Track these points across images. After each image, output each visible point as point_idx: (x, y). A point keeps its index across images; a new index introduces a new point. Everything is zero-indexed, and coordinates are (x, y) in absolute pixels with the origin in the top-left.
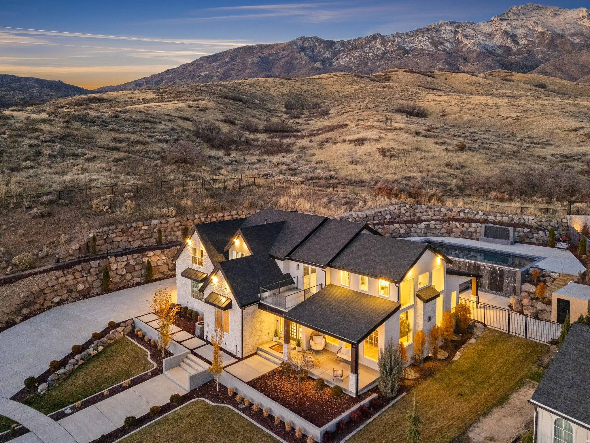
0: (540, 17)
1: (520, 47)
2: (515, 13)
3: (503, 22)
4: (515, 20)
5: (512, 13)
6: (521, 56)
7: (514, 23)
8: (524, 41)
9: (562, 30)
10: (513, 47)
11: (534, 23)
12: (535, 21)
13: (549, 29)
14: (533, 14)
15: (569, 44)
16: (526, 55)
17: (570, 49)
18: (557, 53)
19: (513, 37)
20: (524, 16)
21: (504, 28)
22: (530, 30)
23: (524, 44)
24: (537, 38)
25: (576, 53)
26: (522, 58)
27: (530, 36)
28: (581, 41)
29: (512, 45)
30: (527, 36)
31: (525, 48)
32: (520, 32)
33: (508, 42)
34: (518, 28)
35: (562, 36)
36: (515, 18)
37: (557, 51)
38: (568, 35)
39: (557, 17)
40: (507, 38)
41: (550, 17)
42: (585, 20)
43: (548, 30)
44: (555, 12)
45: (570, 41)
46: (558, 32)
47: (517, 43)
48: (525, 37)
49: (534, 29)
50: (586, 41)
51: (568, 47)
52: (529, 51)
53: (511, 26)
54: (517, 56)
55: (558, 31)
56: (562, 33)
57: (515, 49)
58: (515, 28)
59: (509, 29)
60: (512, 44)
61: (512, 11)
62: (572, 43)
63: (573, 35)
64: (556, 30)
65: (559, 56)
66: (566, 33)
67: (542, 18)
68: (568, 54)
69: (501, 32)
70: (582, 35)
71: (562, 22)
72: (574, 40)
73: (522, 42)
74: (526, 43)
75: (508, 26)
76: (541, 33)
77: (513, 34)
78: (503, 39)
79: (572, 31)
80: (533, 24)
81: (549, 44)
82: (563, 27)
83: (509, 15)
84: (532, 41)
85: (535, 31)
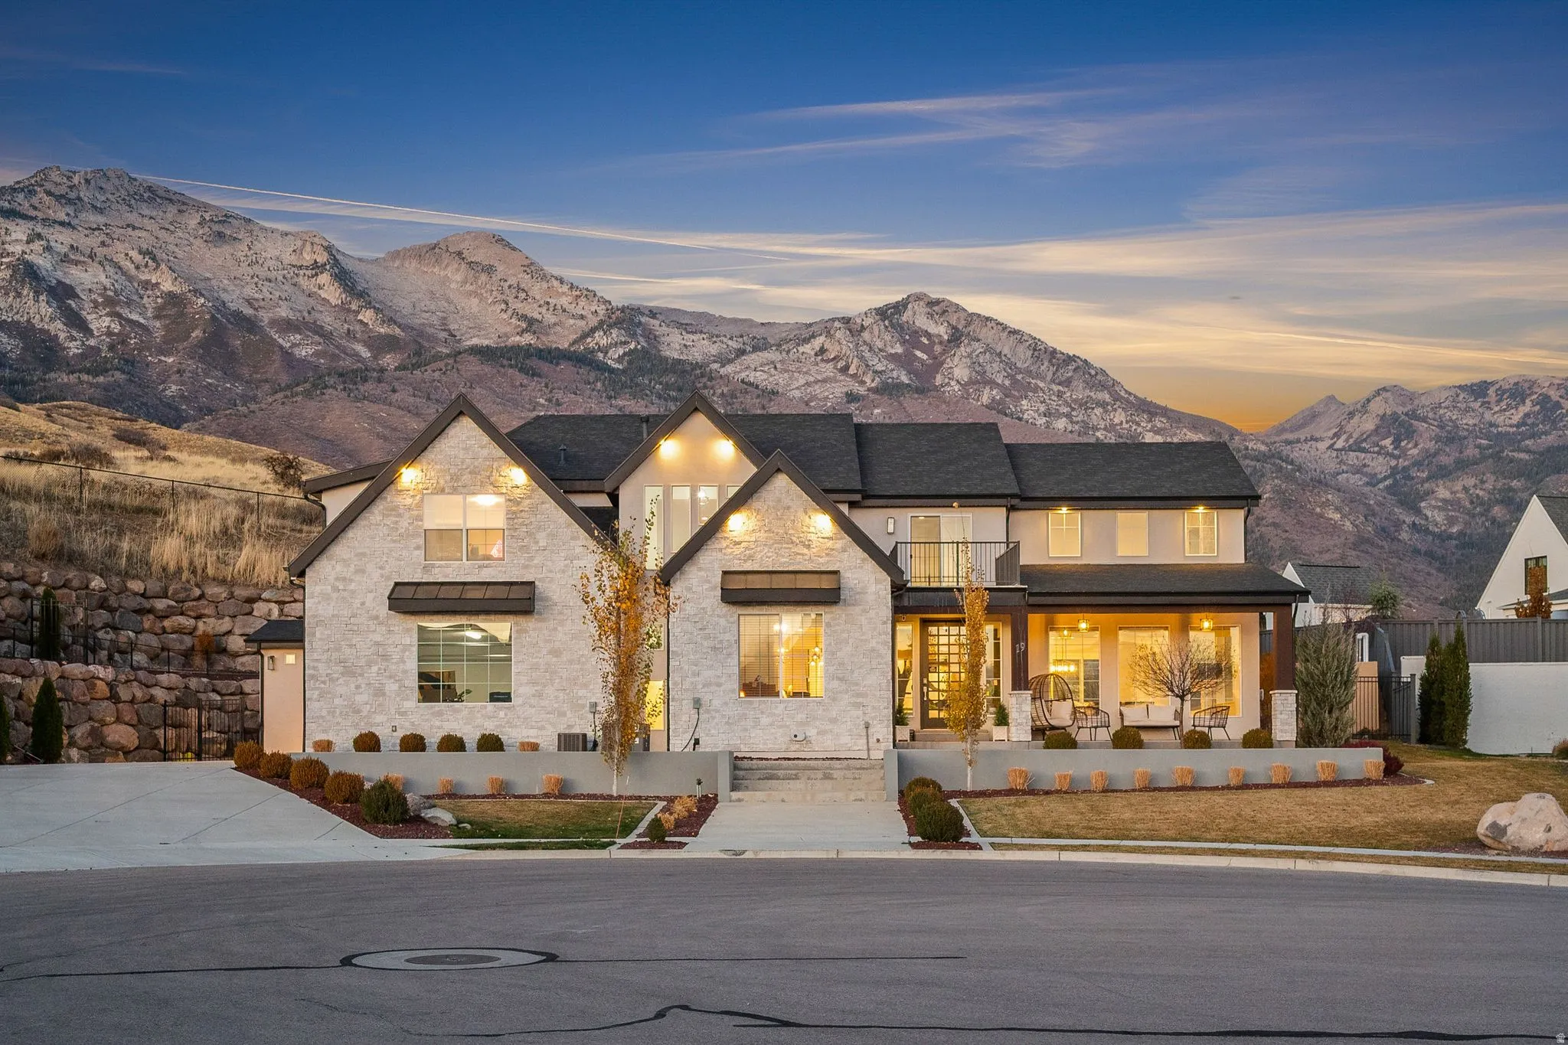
0: (162, 234)
1: (92, 342)
2: (59, 198)
3: (11, 226)
4: (62, 224)
5: (49, 193)
6: (101, 379)
7: (61, 239)
8: (106, 321)
9: (249, 302)
10: (62, 336)
11: (143, 253)
12: (145, 246)
13: (201, 285)
14: (133, 218)
15: (277, 357)
16: (118, 375)
17: (284, 379)
18: (240, 389)
19: (62, 294)
20: (101, 219)
21: (18, 249)
22: (130, 279)
23: (109, 333)
24: (157, 317)
25: (308, 394)
26: (106, 388)
27: (129, 303)
28: (316, 354)
29: (58, 329)
30: (119, 302)
31: (112, 347)
32: (87, 278)
33: (40, 312)
34: (77, 263)
35: (249, 324)
36: (62, 216)
37: (238, 378)
38: (273, 323)
39: (227, 249)
40: (37, 293)
41: (198, 242)
42: (324, 278)
43: (197, 292)
44: (216, 228)
45: (281, 347)
46: (233, 306)
47: (76, 322)
48: (111, 303)
49: (143, 277)
50: (334, 357)
51: (274, 368)
52: (130, 362)
53: (48, 249)
54: (85, 377)
55: (234, 300)
56: (248, 311)
57: (74, 348)
58: (65, 259)
59: (43, 262)
60: (60, 326)
61: (48, 186)
62: (287, 355)
63: (287, 326)
64: (224, 296)
65: (246, 399)
66: (265, 317)
67: (171, 239)
68: (280, 395)
69: (9, 265)
70: (318, 330)
71: (244, 269)
72: (294, 345)
73: (100, 323)
74: (116, 328)
75: (37, 246)
76: (171, 296)
77: (59, 282)
78: (19, 295)
79: (283, 312)
80: (134, 254)
81: (204, 344)
82: (249, 291)
83: (35, 201)
84: (140, 325)
85: (147, 285)
